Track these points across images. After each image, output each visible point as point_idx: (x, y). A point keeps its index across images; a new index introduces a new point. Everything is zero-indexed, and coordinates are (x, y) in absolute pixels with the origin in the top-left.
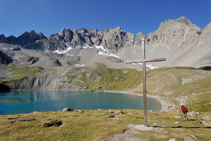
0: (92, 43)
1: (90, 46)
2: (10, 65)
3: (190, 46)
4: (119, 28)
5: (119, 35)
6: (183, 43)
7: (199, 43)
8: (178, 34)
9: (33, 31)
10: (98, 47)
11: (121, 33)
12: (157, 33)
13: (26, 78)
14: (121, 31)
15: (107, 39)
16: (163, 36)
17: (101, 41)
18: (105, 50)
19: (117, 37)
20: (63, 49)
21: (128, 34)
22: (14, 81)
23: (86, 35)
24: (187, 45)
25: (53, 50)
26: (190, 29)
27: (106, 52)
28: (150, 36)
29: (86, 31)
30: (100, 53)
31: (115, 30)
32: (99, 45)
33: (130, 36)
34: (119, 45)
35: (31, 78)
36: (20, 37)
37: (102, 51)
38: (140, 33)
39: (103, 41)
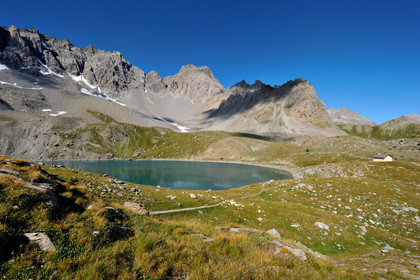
0: (61, 67)
1: (58, 72)
4: (118, 53)
5: (120, 67)
8: (203, 88)
10: (77, 79)
11: (124, 64)
14: (124, 60)
15: (94, 68)
16: (185, 85)
17: (81, 68)
18: (93, 87)
19: (116, 68)
21: (134, 68)
23: (43, 49)
26: (214, 85)
27: (96, 92)
28: (168, 80)
29: (43, 38)
30: (85, 91)
31: (109, 55)
32: (78, 74)
33: (138, 73)
34: (121, 84)
37: (88, 89)
38: (153, 73)
39: (87, 69)
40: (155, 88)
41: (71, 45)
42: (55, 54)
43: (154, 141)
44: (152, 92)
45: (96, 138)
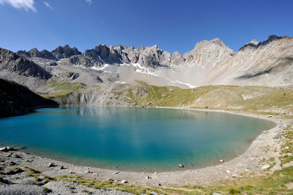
0: (129, 60)
1: (127, 63)
2: (50, 80)
3: (224, 67)
4: (156, 46)
5: (156, 54)
6: (218, 64)
7: (234, 64)
8: (213, 55)
9: (67, 46)
10: (135, 65)
11: (158, 51)
12: (192, 52)
13: (71, 93)
14: (158, 49)
15: (144, 57)
16: (198, 56)
17: (138, 59)
18: (142, 68)
19: (154, 55)
20: (100, 66)
21: (164, 52)
22: (60, 96)
23: (122, 53)
24: (222, 65)
25: (89, 66)
26: (224, 51)
27: (143, 70)
28: (186, 56)
29: (122, 48)
30: (138, 71)
31: (151, 48)
32: (136, 62)
33: (167, 55)
35: (76, 94)
36: (53, 51)
37: (140, 69)
38: (176, 53)
39: (140, 59)
40: (177, 62)
41: (134, 48)
42: (126, 55)
43: (163, 95)
44: (175, 66)
45: (130, 94)
